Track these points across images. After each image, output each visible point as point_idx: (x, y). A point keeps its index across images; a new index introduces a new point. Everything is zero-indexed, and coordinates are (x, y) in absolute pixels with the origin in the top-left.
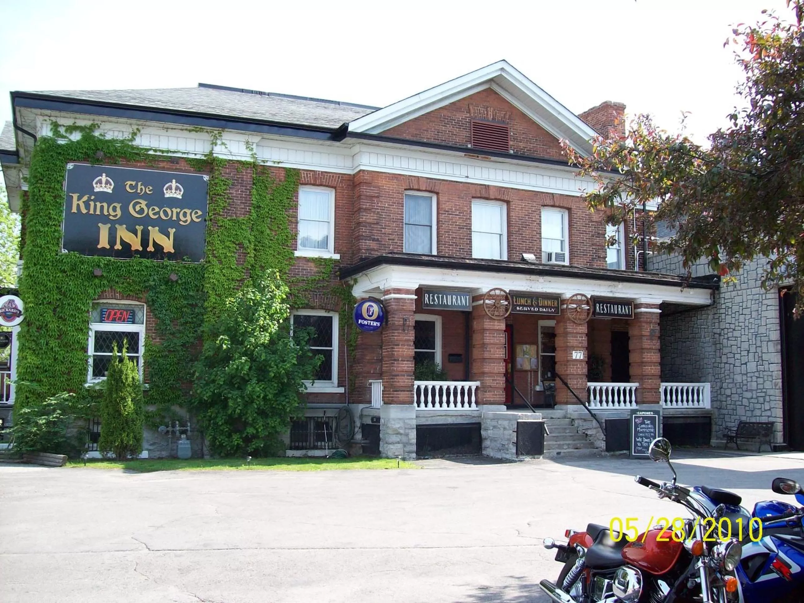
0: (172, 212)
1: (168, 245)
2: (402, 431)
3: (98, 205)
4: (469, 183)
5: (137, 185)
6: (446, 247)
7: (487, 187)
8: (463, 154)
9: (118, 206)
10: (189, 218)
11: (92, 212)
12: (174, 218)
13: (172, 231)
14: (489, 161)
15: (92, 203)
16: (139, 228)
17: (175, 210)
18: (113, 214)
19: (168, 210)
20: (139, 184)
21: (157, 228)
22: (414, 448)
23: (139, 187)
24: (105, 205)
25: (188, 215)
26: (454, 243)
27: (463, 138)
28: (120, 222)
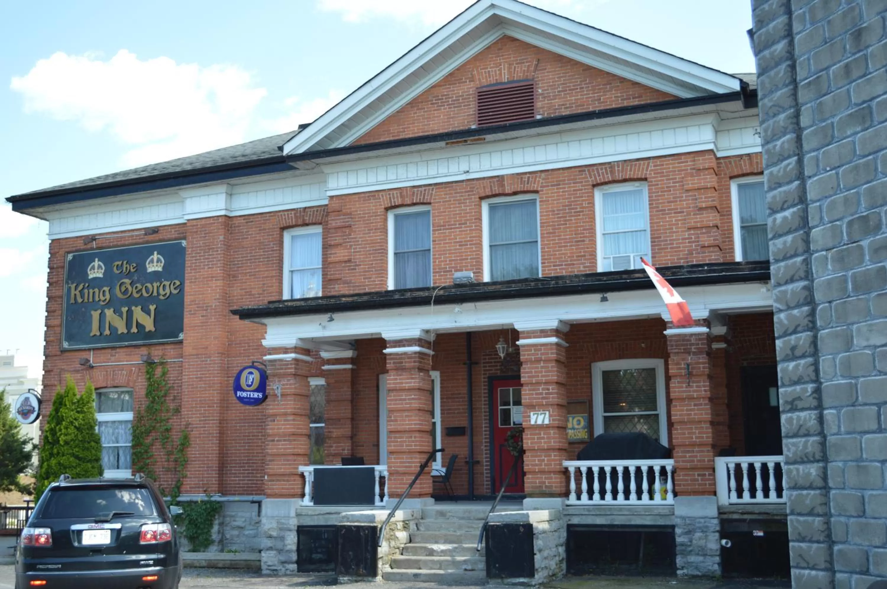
0: (153, 286)
1: (149, 324)
2: (274, 534)
3: (91, 291)
4: (473, 180)
5: (122, 264)
6: (441, 276)
7: (500, 179)
8: (442, 144)
9: (106, 289)
10: (168, 291)
11: (86, 300)
12: (155, 294)
13: (152, 308)
14: (484, 143)
15: (86, 291)
16: (125, 309)
17: (155, 285)
18: (102, 298)
19: (149, 285)
20: (125, 262)
21: (140, 307)
22: (294, 557)
23: (125, 266)
24: (96, 290)
25: (167, 287)
26: (453, 267)
27: (464, 119)
28: (109, 304)
